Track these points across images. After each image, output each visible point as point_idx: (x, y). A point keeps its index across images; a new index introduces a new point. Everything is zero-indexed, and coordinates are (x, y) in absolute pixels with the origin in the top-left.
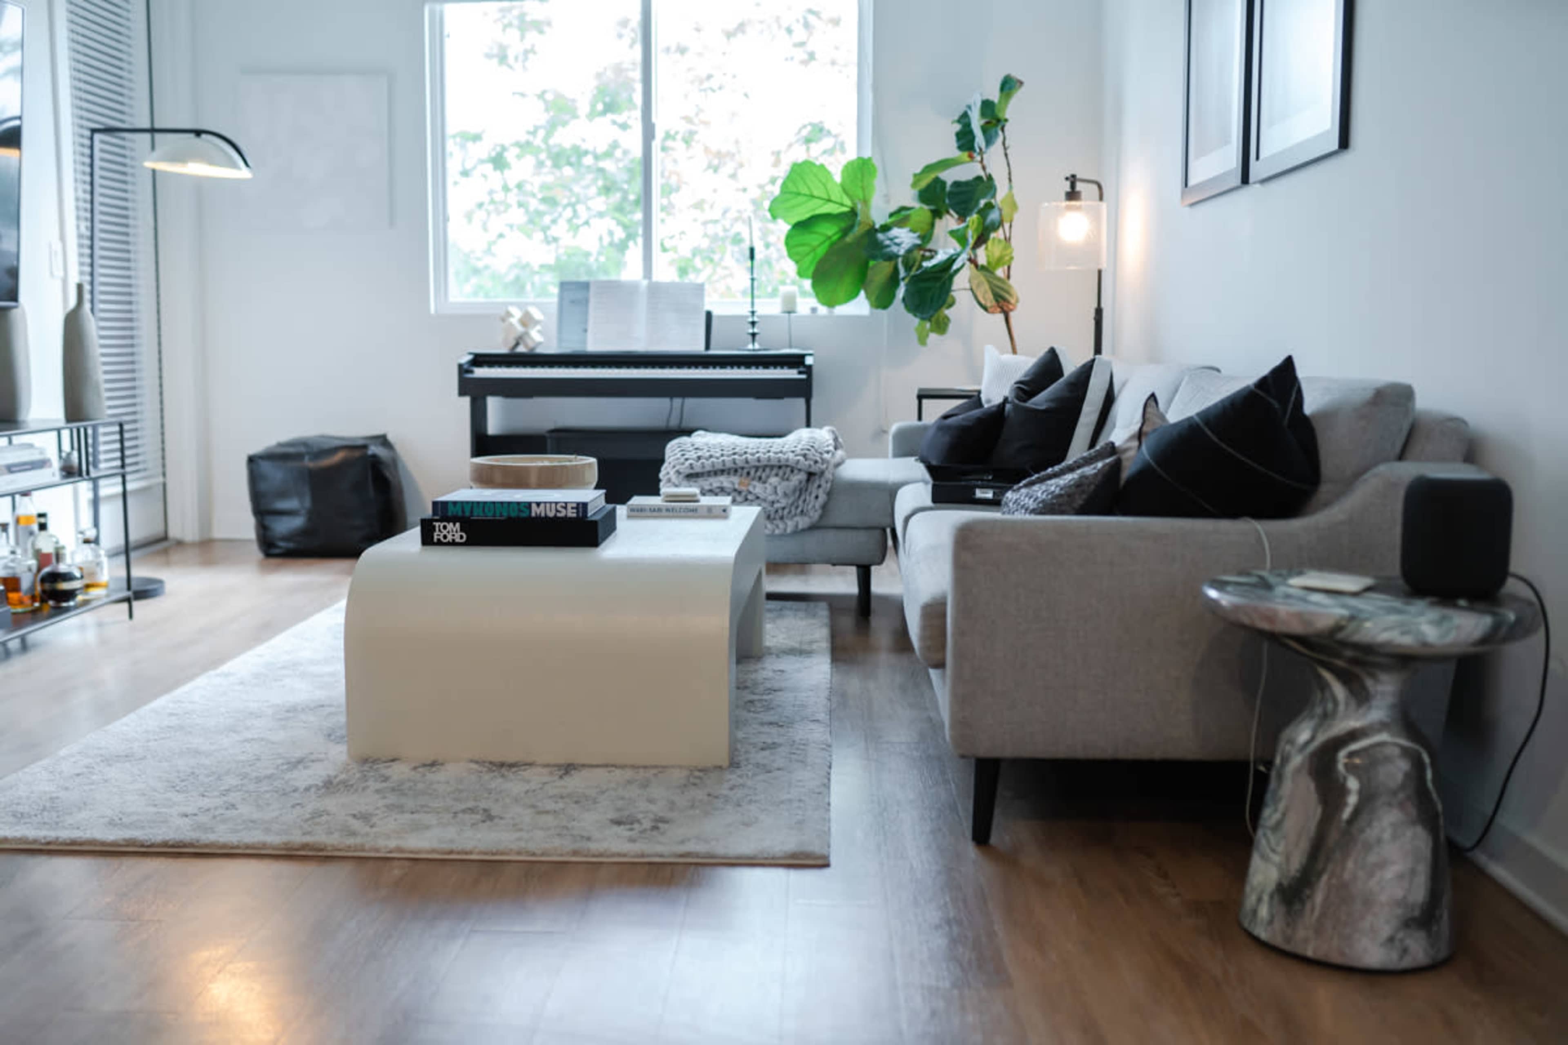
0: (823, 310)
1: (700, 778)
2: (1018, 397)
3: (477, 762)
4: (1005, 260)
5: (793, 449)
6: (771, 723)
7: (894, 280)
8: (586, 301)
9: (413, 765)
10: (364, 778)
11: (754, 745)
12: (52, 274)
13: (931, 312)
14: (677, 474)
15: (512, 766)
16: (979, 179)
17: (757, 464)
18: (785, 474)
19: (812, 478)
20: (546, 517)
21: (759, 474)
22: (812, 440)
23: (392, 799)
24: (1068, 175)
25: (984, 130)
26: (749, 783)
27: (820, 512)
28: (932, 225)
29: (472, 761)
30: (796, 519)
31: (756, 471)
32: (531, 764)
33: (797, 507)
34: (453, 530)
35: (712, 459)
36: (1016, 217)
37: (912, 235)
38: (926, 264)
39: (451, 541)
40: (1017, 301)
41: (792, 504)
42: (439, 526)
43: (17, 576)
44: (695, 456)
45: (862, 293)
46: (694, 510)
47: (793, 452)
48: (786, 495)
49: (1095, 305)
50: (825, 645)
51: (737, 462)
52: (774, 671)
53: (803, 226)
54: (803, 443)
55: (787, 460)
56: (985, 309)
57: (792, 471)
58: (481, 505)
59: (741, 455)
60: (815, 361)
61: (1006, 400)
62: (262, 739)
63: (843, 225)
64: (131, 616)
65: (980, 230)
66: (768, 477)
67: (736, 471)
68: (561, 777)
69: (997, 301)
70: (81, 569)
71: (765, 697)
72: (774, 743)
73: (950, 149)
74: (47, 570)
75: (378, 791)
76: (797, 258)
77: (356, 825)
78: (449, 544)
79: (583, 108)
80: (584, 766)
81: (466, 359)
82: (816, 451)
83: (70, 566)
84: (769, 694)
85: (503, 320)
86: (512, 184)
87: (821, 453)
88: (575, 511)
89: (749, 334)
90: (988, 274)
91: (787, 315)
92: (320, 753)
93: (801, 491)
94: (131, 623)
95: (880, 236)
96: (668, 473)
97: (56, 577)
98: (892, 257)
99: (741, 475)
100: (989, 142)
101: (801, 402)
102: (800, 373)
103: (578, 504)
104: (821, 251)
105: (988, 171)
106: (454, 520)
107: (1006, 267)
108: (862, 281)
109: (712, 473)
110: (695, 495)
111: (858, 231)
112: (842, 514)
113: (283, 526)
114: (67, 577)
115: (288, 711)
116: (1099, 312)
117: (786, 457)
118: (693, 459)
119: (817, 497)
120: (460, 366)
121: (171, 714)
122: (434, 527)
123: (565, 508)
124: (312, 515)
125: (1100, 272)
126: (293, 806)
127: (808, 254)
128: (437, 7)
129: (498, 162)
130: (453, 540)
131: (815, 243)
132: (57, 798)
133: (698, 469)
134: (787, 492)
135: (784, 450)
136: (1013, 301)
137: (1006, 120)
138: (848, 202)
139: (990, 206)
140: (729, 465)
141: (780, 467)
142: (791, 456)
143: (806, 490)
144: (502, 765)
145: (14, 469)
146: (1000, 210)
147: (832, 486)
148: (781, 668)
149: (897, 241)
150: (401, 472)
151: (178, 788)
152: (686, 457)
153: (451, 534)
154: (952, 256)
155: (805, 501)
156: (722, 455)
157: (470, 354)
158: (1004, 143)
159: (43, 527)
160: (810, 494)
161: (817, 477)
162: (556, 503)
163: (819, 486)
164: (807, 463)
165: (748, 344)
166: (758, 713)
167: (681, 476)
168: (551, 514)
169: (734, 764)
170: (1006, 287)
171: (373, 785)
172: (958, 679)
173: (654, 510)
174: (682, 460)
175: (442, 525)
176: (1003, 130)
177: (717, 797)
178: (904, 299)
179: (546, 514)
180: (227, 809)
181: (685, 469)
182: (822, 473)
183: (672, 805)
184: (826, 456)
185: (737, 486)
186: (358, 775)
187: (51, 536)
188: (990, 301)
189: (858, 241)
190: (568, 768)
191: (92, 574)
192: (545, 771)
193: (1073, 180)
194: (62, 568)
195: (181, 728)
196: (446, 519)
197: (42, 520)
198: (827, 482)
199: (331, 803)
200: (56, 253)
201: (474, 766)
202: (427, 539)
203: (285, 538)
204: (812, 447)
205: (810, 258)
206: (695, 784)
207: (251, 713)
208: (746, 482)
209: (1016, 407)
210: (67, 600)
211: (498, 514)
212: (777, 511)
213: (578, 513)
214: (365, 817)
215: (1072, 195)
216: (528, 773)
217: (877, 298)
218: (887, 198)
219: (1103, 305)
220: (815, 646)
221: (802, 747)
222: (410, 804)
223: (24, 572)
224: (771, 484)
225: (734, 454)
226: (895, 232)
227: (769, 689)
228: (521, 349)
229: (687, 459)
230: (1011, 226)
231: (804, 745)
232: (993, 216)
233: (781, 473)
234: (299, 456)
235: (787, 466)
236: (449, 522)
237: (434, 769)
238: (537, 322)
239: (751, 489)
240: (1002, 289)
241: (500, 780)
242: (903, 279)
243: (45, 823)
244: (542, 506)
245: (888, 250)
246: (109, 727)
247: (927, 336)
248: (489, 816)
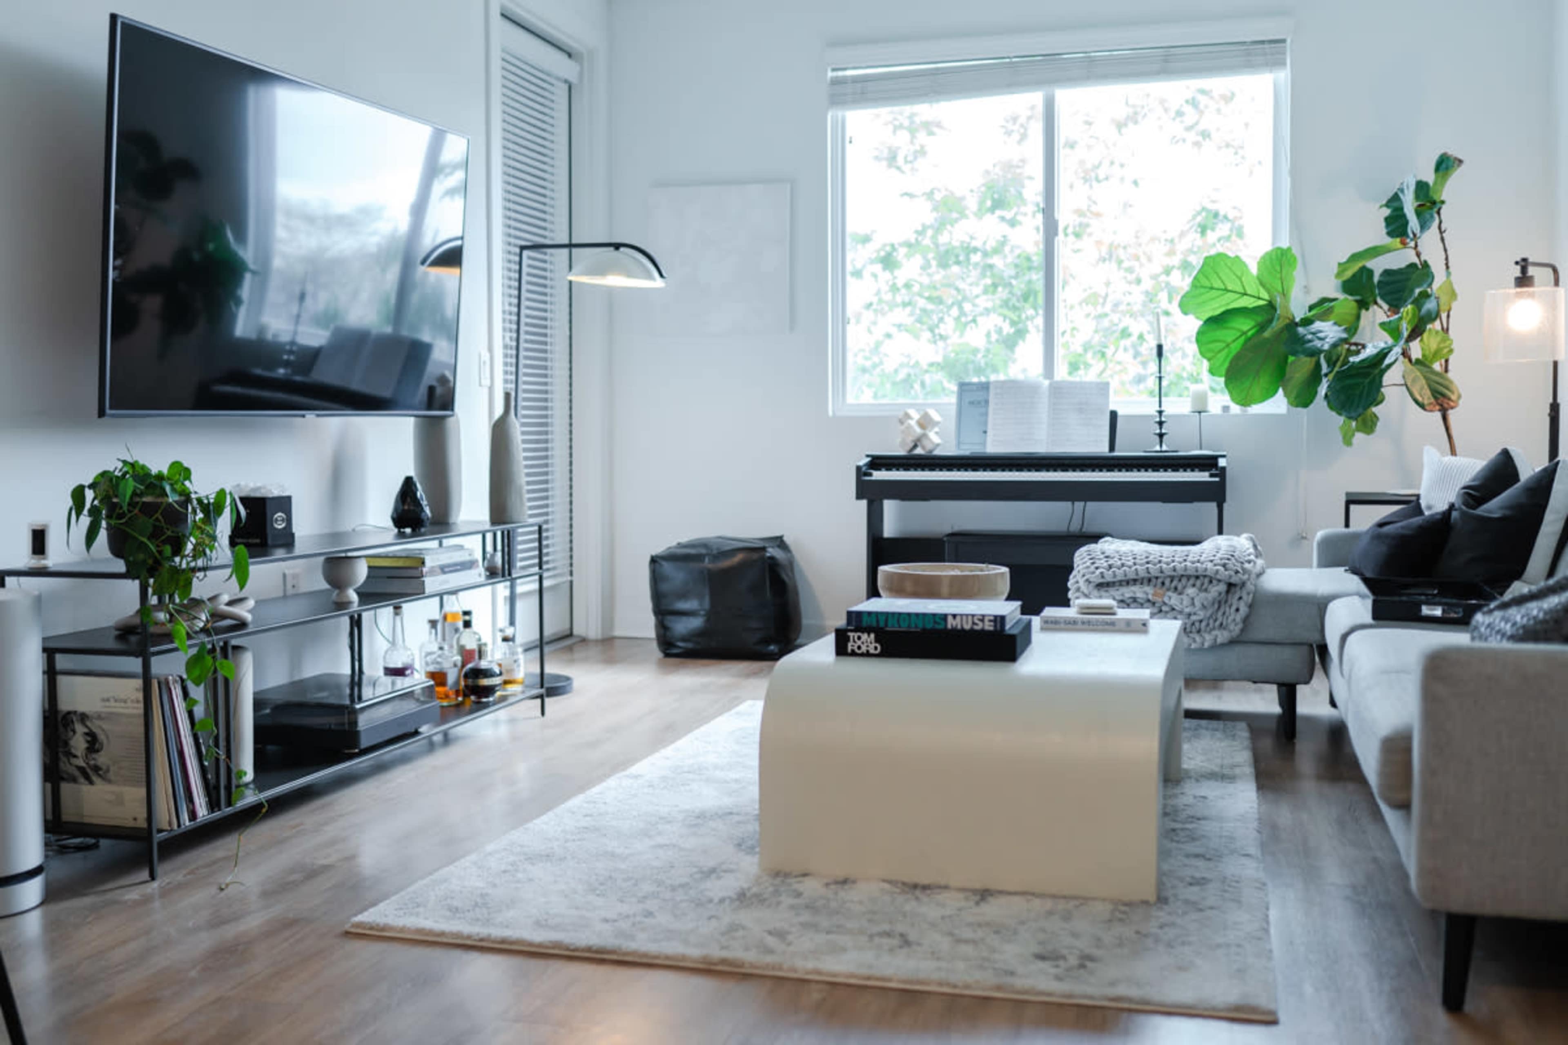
0: (1235, 409)
1: (1124, 913)
2: (1466, 504)
3: (890, 882)
4: (1444, 354)
5: (1212, 558)
6: (1197, 856)
7: (1315, 377)
8: (987, 402)
9: (826, 881)
10: (777, 892)
11: (1181, 879)
13: (1360, 410)
14: (1087, 583)
15: (925, 888)
16: (1412, 266)
17: (1173, 573)
18: (1203, 584)
19: (1233, 589)
20: (963, 630)
21: (1175, 583)
22: (1232, 549)
23: (806, 917)
24: (1518, 259)
25: (1418, 214)
26: (1179, 921)
27: (1240, 626)
28: (1358, 317)
29: (884, 881)
30: (1215, 633)
31: (1172, 581)
32: (946, 887)
33: (1215, 620)
34: (868, 642)
35: (1124, 568)
36: (1455, 305)
37: (1336, 328)
38: (1352, 359)
39: (865, 652)
40: (1459, 397)
41: (1211, 616)
42: (854, 637)
43: (445, 671)
44: (1105, 564)
45: (1281, 391)
46: (1112, 624)
47: (1211, 561)
48: (1204, 607)
49: (1551, 400)
50: (1249, 770)
51: (1151, 571)
52: (1195, 797)
53: (1216, 321)
54: (1221, 552)
55: (1206, 570)
56: (1422, 406)
57: (1211, 582)
58: (896, 617)
59: (1155, 565)
60: (1227, 462)
61: (1452, 507)
62: (674, 846)
63: (1260, 319)
64: (543, 713)
65: (1416, 320)
66: (1184, 587)
67: (1150, 580)
68: (977, 903)
69: (1436, 398)
70: (500, 665)
71: (1188, 826)
72: (1203, 878)
73: (1378, 235)
74: (470, 666)
75: (792, 907)
76: (1209, 355)
77: (771, 941)
78: (862, 655)
79: (972, 206)
80: (1001, 892)
81: (864, 461)
82: (1236, 560)
83: (491, 662)
84: (1192, 822)
85: (901, 422)
86: (900, 283)
87: (1242, 563)
88: (992, 624)
89: (1156, 434)
90: (1425, 369)
91: (1197, 414)
92: (731, 863)
93: (1220, 603)
94: (542, 719)
95: (1301, 330)
96: (1077, 582)
97: (478, 673)
98: (1315, 353)
99: (1155, 586)
100: (1424, 226)
101: (1213, 506)
102: (1212, 476)
103: (996, 617)
104: (1236, 347)
105: (1423, 258)
106: (868, 630)
107: (1443, 361)
108: (1280, 378)
109: (1124, 583)
110: (1111, 608)
111: (1277, 325)
112: (1265, 629)
113: (682, 626)
114: (487, 673)
115: (698, 817)
116: (1555, 409)
117: (1204, 566)
118: (1103, 568)
119: (1237, 610)
120: (859, 469)
121: (586, 816)
122: (849, 637)
123: (982, 620)
124: (712, 615)
125: (1555, 364)
126: (710, 918)
127: (1220, 351)
128: (840, 114)
129: (888, 261)
130: (868, 651)
131: (1229, 339)
132: (487, 895)
133: (1109, 578)
134: (1205, 603)
135: (1202, 559)
136: (1453, 397)
137: (1443, 202)
138: (1266, 296)
139: (1425, 296)
140: (1142, 574)
141: (1197, 577)
142: (1210, 565)
143: (1226, 602)
144: (915, 886)
145: (446, 570)
146: (1437, 298)
147: (1254, 597)
148: (1203, 794)
149: (1321, 335)
150: (798, 577)
151: (598, 892)
152: (1096, 565)
153: (866, 644)
154: (1384, 349)
155: (1224, 613)
156: (1135, 564)
157: (868, 456)
158: (1440, 228)
159: (467, 624)
160: (1230, 606)
161: (1238, 588)
162: (973, 616)
163: (1240, 598)
164: (1227, 573)
165: (1155, 446)
166: (1183, 843)
167: (1092, 585)
168: (967, 627)
169: (1162, 900)
170: (1444, 382)
171: (787, 900)
172: (1427, 822)
173: (1069, 623)
174: (1092, 568)
175: (856, 635)
176: (1439, 213)
177: (1146, 936)
178: (1326, 396)
179: (962, 625)
180: (646, 916)
181: (1096, 578)
182: (1243, 584)
183: (1098, 942)
184: (1247, 565)
185: (1150, 597)
186: (771, 889)
187: (475, 633)
188: (1427, 397)
189: (1277, 335)
190: (984, 894)
191: (510, 671)
192: (961, 895)
193: (1524, 264)
194: (484, 664)
195: (597, 829)
196: (859, 629)
197: (467, 618)
198: (1248, 594)
199: (748, 917)
200: (484, 363)
201: (887, 886)
202: (841, 649)
203: (684, 639)
204: (1233, 556)
205: (1224, 353)
206: (1121, 920)
207: (661, 818)
208: (1160, 591)
209: (1463, 514)
210: (487, 697)
211: (913, 625)
212: (1193, 624)
213: (995, 626)
214: (780, 935)
215: (1524, 280)
216: (943, 897)
217: (1297, 397)
218: (1307, 289)
219: (1559, 400)
220: (1237, 771)
221: (1234, 884)
222: (825, 922)
223: (451, 668)
224: (1188, 595)
225: (1148, 563)
226: (1318, 325)
227: (1193, 817)
228: (919, 451)
229: (1097, 568)
230: (1448, 316)
231: (1237, 882)
232: (1429, 305)
233: (1198, 583)
234: (699, 558)
235: (1205, 576)
236: (863, 632)
237: (846, 887)
238: (935, 424)
239: (1166, 600)
240: (1441, 385)
241: (914, 903)
242: (1326, 375)
243: (478, 920)
244: (958, 618)
245: (1311, 344)
246: (530, 825)
247: (1353, 435)
248: (906, 942)
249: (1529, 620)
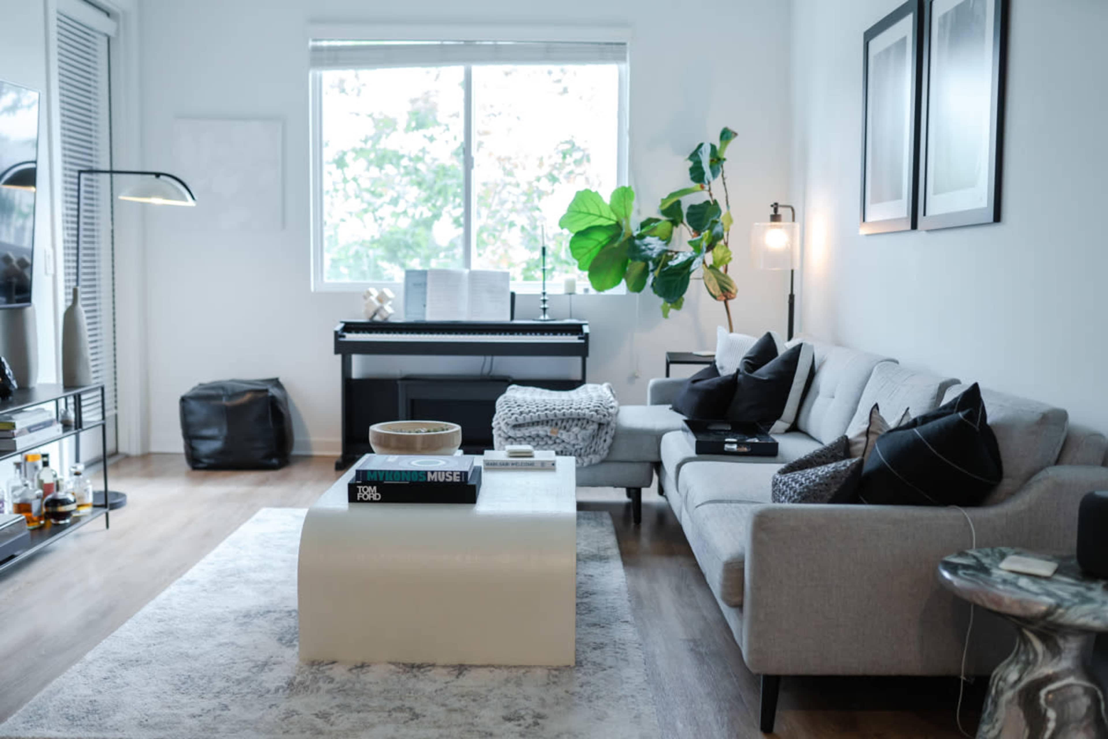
0: (592, 292)
1: (556, 676)
2: (746, 369)
3: (393, 664)
4: (724, 261)
5: (588, 406)
6: (595, 625)
7: (645, 272)
8: (425, 284)
9: (349, 667)
10: (315, 680)
11: (587, 645)
12: (46, 273)
13: (676, 298)
14: (506, 425)
15: (420, 667)
16: (707, 202)
17: (563, 417)
18: (582, 424)
19: (602, 427)
20: (438, 482)
21: (564, 424)
22: (600, 399)
23: (340, 699)
24: (772, 203)
25: (711, 167)
26: (592, 679)
27: (607, 451)
28: (671, 232)
29: (390, 663)
30: (590, 456)
31: (562, 422)
32: (433, 665)
33: (591, 447)
34: (371, 492)
35: (531, 414)
36: (732, 227)
37: (660, 242)
38: (671, 263)
39: (370, 499)
40: (737, 291)
41: (588, 445)
42: (361, 489)
43: (29, 502)
44: (518, 411)
45: (623, 281)
46: (532, 464)
47: (588, 408)
48: (584, 440)
49: (789, 292)
50: (615, 551)
51: (549, 416)
52: (585, 576)
53: (581, 234)
54: (594, 401)
55: (584, 414)
56: (715, 297)
57: (588, 422)
58: (391, 473)
59: (551, 411)
60: (590, 328)
61: (738, 371)
62: (233, 644)
63: (611, 233)
64: (107, 526)
65: (710, 240)
66: (571, 426)
67: (547, 422)
68: (457, 677)
69: (723, 292)
70: (73, 494)
71: (585, 600)
72: (602, 644)
73: (684, 180)
74: (50, 497)
75: (328, 692)
76: (578, 257)
77: (320, 723)
78: (368, 501)
79: (402, 124)
80: (471, 666)
81: (339, 327)
82: (604, 407)
83: (67, 493)
84: (587, 597)
85: (365, 298)
86: (349, 178)
87: (607, 409)
88: (459, 477)
89: (541, 308)
90: (715, 271)
91: (568, 296)
92: (277, 657)
93: (594, 436)
94: (107, 531)
95: (637, 242)
96: (499, 423)
97: (56, 502)
98: (646, 260)
99: (551, 426)
100: (714, 174)
101: (579, 359)
102: (580, 338)
103: (461, 472)
104: (595, 252)
105: (714, 197)
106: (371, 484)
107: (725, 265)
108: (623, 274)
109: (531, 424)
110: (530, 452)
111: (622, 239)
112: (622, 453)
113: (205, 448)
114: (65, 502)
115: (245, 616)
116: (792, 297)
117: (583, 412)
118: (517, 414)
119: (605, 441)
120: (336, 333)
121: (160, 621)
122: (358, 489)
123: (452, 475)
124: (228, 440)
125: (792, 271)
126: (270, 707)
127: (585, 254)
128: (318, 73)
129: (340, 163)
130: (372, 499)
131: (591, 247)
132: (95, 701)
133: (521, 421)
134: (585, 437)
135: (582, 407)
136: (733, 291)
137: (724, 160)
138: (614, 218)
139: (715, 222)
140: (543, 418)
141: (579, 419)
142: (587, 411)
143: (598, 435)
144: (413, 666)
145: (32, 429)
146: (722, 224)
147: (615, 432)
148: (590, 573)
149: (650, 246)
150: (291, 408)
151: (182, 691)
152: (512, 412)
153: (370, 494)
154: (690, 258)
155: (596, 443)
156: (538, 411)
157: (342, 322)
158: (723, 176)
159: (46, 464)
160: (601, 438)
161: (605, 426)
162: (446, 472)
163: (607, 433)
164: (598, 416)
165: (539, 316)
166: (583, 614)
167: (509, 427)
168: (442, 480)
169: (579, 664)
170: (727, 280)
171: (325, 686)
173: (503, 465)
174: (509, 414)
175: (363, 488)
176: (722, 166)
177: (573, 694)
178: (652, 285)
179: (438, 479)
180: (223, 710)
181: (512, 421)
182: (608, 424)
183: (543, 702)
184: (611, 410)
185: (549, 434)
186: (310, 677)
187: (52, 470)
188: (717, 292)
189: (621, 246)
190: (461, 669)
191: (81, 498)
192: (444, 671)
193: (776, 206)
194: (61, 495)
195: (170, 633)
196: (366, 483)
197: (45, 459)
198: (612, 430)
199: (297, 703)
200: (49, 257)
201: (393, 667)
202: (353, 498)
203: (208, 457)
204: (601, 404)
205: (588, 255)
206: (554, 683)
207: (218, 619)
208: (555, 430)
209: (746, 376)
210: (64, 519)
211: (403, 479)
212: (576, 451)
213: (461, 479)
214: (324, 716)
215: (775, 218)
216: (432, 673)
217: (634, 285)
218: (639, 212)
219: (795, 293)
220: (609, 553)
221: (621, 646)
222: (354, 704)
223: (34, 499)
224: (573, 432)
225: (546, 410)
226: (648, 239)
227: (587, 592)
228: (378, 318)
229: (512, 414)
230: (728, 235)
231: (623, 644)
232: (718, 229)
233: (580, 423)
234: (218, 397)
235: (584, 419)
236: (368, 486)
237: (364, 671)
238: (389, 299)
239: (559, 436)
240: (725, 282)
241: (414, 680)
242: (653, 271)
243: (92, 725)
244: (435, 474)
245: (643, 253)
246: (116, 633)
247: (669, 310)
248: (416, 716)
249: (810, 482)
